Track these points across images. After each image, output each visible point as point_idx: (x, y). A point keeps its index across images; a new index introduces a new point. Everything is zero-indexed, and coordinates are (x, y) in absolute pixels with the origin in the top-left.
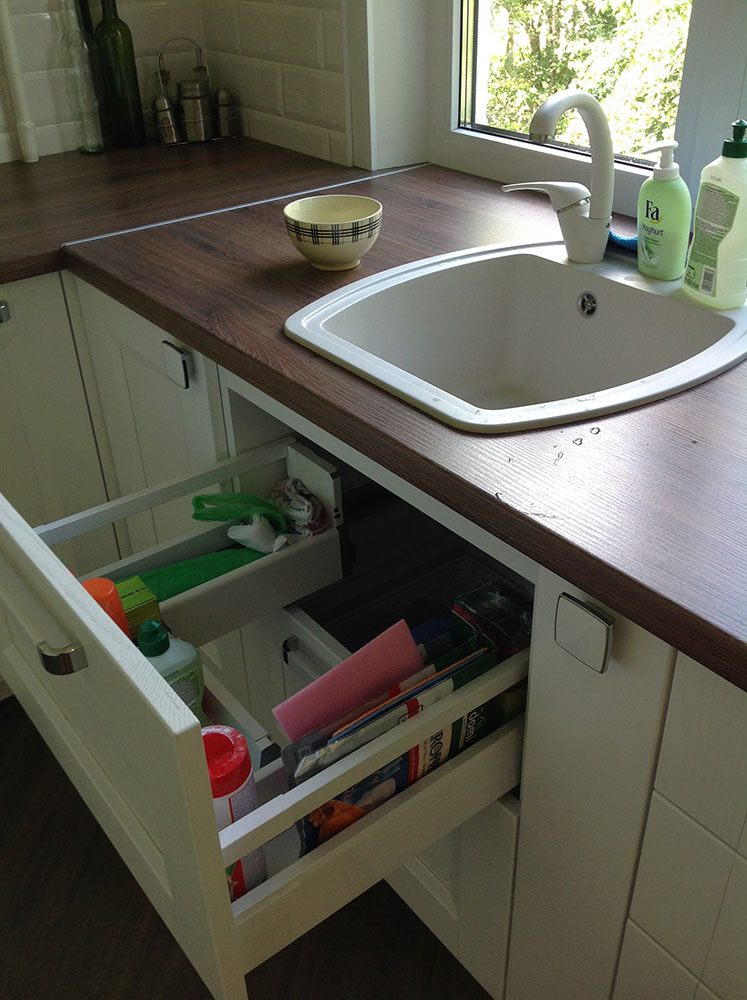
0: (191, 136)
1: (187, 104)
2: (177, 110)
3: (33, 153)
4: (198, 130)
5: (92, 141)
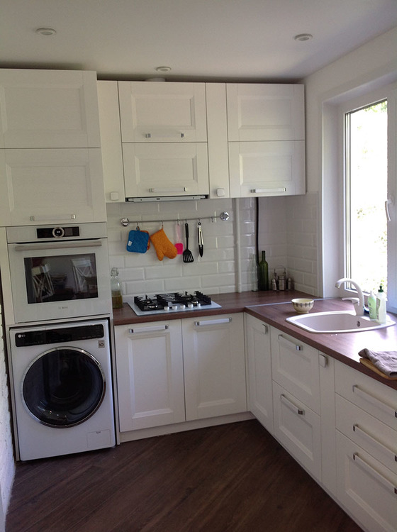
0: (280, 289)
1: (280, 281)
2: (277, 283)
3: (241, 290)
4: (282, 287)
5: (255, 288)
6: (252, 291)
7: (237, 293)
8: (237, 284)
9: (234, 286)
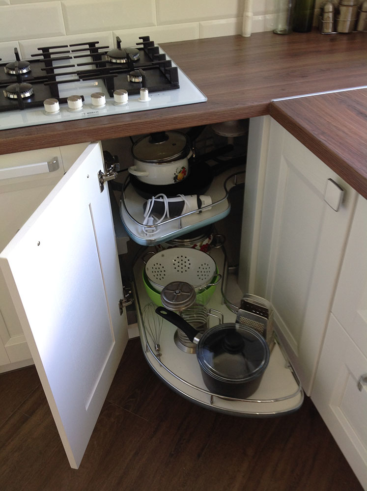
1: (343, 9)
3: (249, 31)
5: (281, 27)
6: (274, 33)
7: (239, 38)
8: (241, 15)
9: (233, 21)
